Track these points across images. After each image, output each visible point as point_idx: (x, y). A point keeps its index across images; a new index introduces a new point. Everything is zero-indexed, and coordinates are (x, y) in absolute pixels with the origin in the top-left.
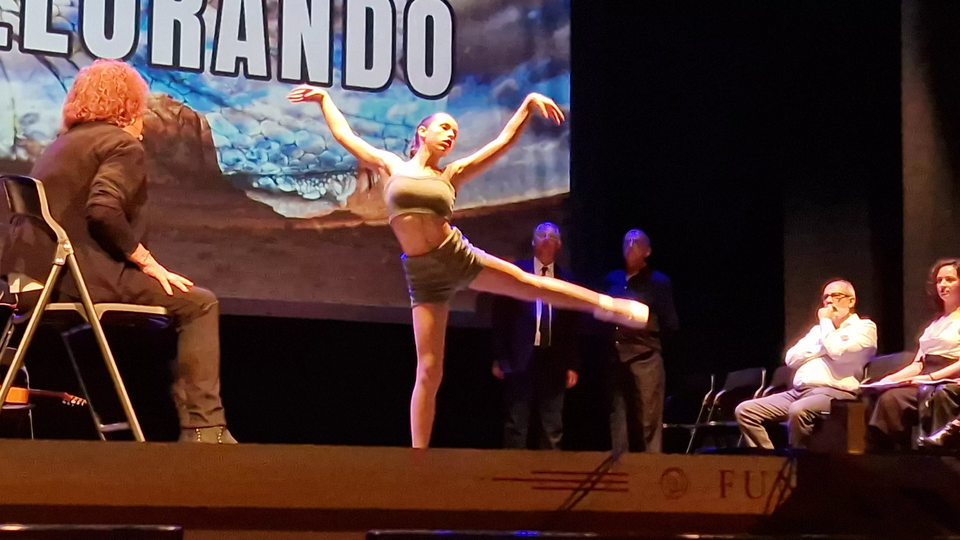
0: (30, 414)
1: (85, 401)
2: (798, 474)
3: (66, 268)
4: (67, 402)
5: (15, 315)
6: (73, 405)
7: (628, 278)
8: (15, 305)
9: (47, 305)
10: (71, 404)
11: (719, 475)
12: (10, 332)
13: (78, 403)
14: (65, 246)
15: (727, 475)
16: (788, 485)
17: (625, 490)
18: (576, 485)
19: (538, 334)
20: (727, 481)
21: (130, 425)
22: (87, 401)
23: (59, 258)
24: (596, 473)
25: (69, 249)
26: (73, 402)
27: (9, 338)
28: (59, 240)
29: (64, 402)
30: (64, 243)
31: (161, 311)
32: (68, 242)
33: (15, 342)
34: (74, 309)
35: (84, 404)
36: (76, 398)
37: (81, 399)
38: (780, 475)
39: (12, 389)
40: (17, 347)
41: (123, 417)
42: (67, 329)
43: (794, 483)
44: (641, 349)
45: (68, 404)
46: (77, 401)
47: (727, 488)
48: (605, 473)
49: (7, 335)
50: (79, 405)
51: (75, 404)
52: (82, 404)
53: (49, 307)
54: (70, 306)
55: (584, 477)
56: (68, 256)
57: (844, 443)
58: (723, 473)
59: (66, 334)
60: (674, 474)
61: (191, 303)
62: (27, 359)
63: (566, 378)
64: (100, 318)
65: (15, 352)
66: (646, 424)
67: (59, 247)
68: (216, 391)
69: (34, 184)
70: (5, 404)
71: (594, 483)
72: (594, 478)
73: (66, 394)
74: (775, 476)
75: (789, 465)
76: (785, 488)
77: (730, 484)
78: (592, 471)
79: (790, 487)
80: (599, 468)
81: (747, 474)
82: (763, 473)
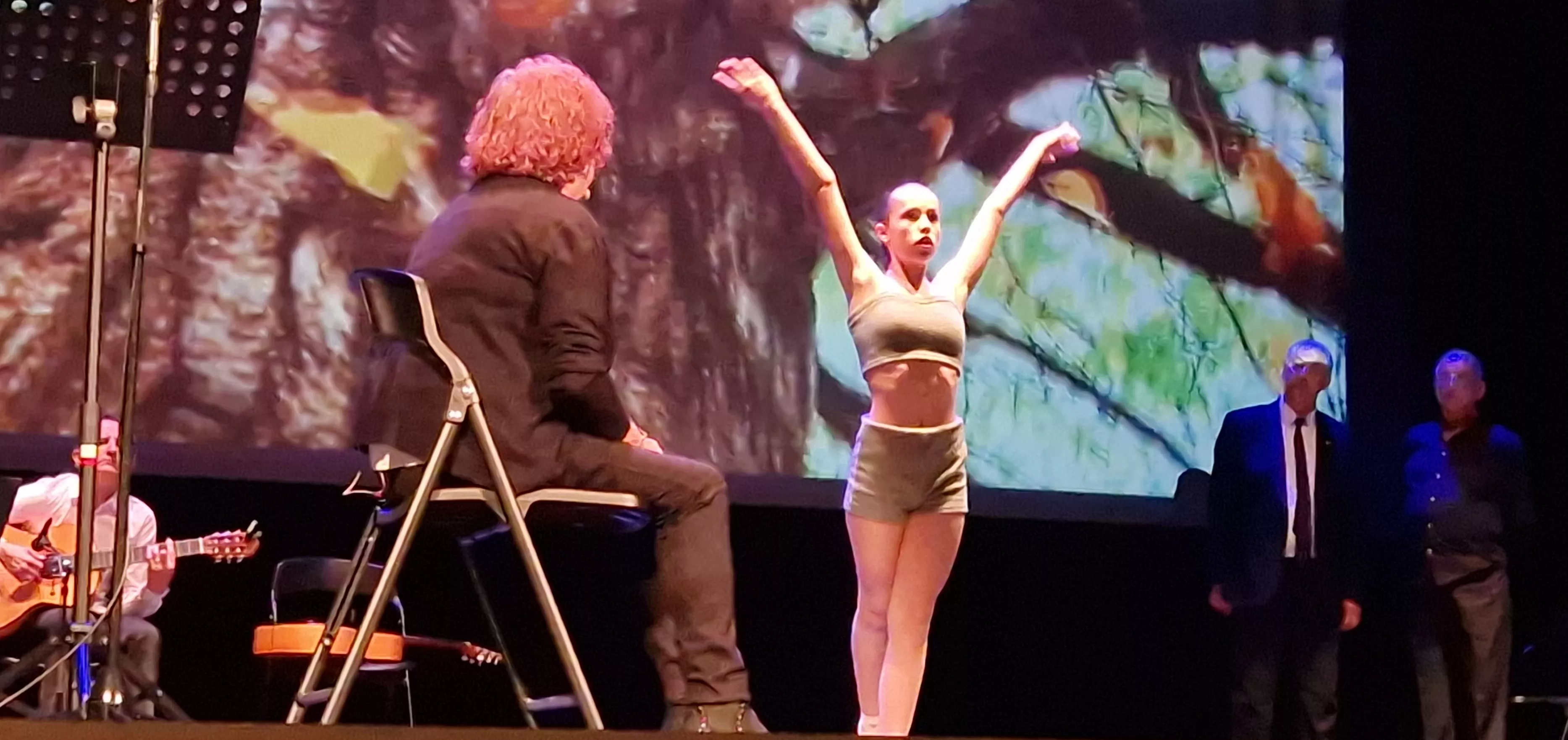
0: (407, 679)
1: (499, 658)
3: (466, 428)
4: (469, 657)
5: (378, 508)
6: (480, 664)
7: (1447, 436)
8: (380, 492)
9: (435, 492)
10: (477, 661)
12: (371, 539)
13: (489, 660)
14: (465, 390)
19: (1291, 537)
21: (576, 698)
22: (503, 657)
23: (455, 410)
25: (472, 394)
26: (480, 658)
27: (370, 548)
28: (455, 379)
29: (465, 658)
30: (462, 384)
31: (629, 500)
32: (470, 382)
33: (381, 554)
34: (482, 498)
35: (499, 662)
36: (486, 651)
37: (493, 654)
39: (376, 635)
40: (384, 562)
41: (566, 687)
42: (468, 534)
44: (1474, 562)
45: (472, 661)
46: (486, 657)
49: (367, 543)
50: (489, 664)
51: (484, 662)
52: (496, 662)
53: (437, 496)
54: (474, 493)
56: (469, 407)
59: (466, 542)
61: (681, 487)
62: (401, 582)
63: (1341, 613)
64: (525, 513)
65: (381, 571)
66: (1480, 697)
67: (455, 390)
68: (729, 639)
69: (411, 283)
70: (365, 661)
73: (468, 644)
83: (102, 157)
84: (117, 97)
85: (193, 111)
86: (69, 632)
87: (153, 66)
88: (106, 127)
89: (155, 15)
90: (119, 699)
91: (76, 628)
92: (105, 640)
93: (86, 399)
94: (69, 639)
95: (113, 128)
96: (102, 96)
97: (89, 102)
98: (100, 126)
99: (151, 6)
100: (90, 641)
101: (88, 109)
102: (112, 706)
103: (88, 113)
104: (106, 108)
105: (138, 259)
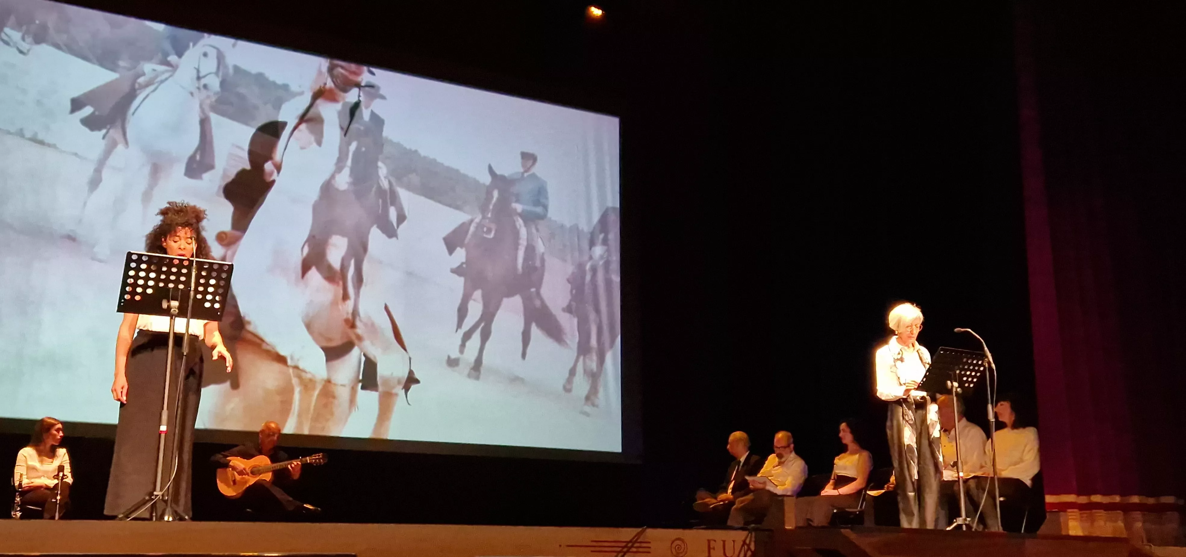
2: (755, 542)
11: (707, 542)
15: (712, 543)
16: (749, 549)
17: (649, 552)
18: (619, 549)
20: (711, 546)
24: (630, 541)
38: (744, 542)
43: (752, 547)
47: (712, 551)
48: (636, 542)
55: (624, 544)
57: (783, 523)
58: (709, 541)
60: (679, 542)
71: (630, 548)
72: (630, 545)
74: (742, 543)
75: (749, 536)
76: (747, 551)
77: (714, 549)
78: (628, 540)
79: (751, 550)
80: (634, 538)
81: (724, 542)
82: (734, 541)
83: (173, 321)
84: (179, 300)
85: (207, 305)
86: (153, 495)
87: (193, 288)
88: (174, 311)
89: (194, 270)
90: (171, 519)
92: (166, 498)
93: (163, 409)
94: (152, 497)
95: (177, 311)
96: (173, 299)
97: (169, 301)
98: (172, 310)
99: (192, 268)
100: (161, 498)
101: (169, 304)
102: (168, 521)
103: (168, 306)
104: (175, 304)
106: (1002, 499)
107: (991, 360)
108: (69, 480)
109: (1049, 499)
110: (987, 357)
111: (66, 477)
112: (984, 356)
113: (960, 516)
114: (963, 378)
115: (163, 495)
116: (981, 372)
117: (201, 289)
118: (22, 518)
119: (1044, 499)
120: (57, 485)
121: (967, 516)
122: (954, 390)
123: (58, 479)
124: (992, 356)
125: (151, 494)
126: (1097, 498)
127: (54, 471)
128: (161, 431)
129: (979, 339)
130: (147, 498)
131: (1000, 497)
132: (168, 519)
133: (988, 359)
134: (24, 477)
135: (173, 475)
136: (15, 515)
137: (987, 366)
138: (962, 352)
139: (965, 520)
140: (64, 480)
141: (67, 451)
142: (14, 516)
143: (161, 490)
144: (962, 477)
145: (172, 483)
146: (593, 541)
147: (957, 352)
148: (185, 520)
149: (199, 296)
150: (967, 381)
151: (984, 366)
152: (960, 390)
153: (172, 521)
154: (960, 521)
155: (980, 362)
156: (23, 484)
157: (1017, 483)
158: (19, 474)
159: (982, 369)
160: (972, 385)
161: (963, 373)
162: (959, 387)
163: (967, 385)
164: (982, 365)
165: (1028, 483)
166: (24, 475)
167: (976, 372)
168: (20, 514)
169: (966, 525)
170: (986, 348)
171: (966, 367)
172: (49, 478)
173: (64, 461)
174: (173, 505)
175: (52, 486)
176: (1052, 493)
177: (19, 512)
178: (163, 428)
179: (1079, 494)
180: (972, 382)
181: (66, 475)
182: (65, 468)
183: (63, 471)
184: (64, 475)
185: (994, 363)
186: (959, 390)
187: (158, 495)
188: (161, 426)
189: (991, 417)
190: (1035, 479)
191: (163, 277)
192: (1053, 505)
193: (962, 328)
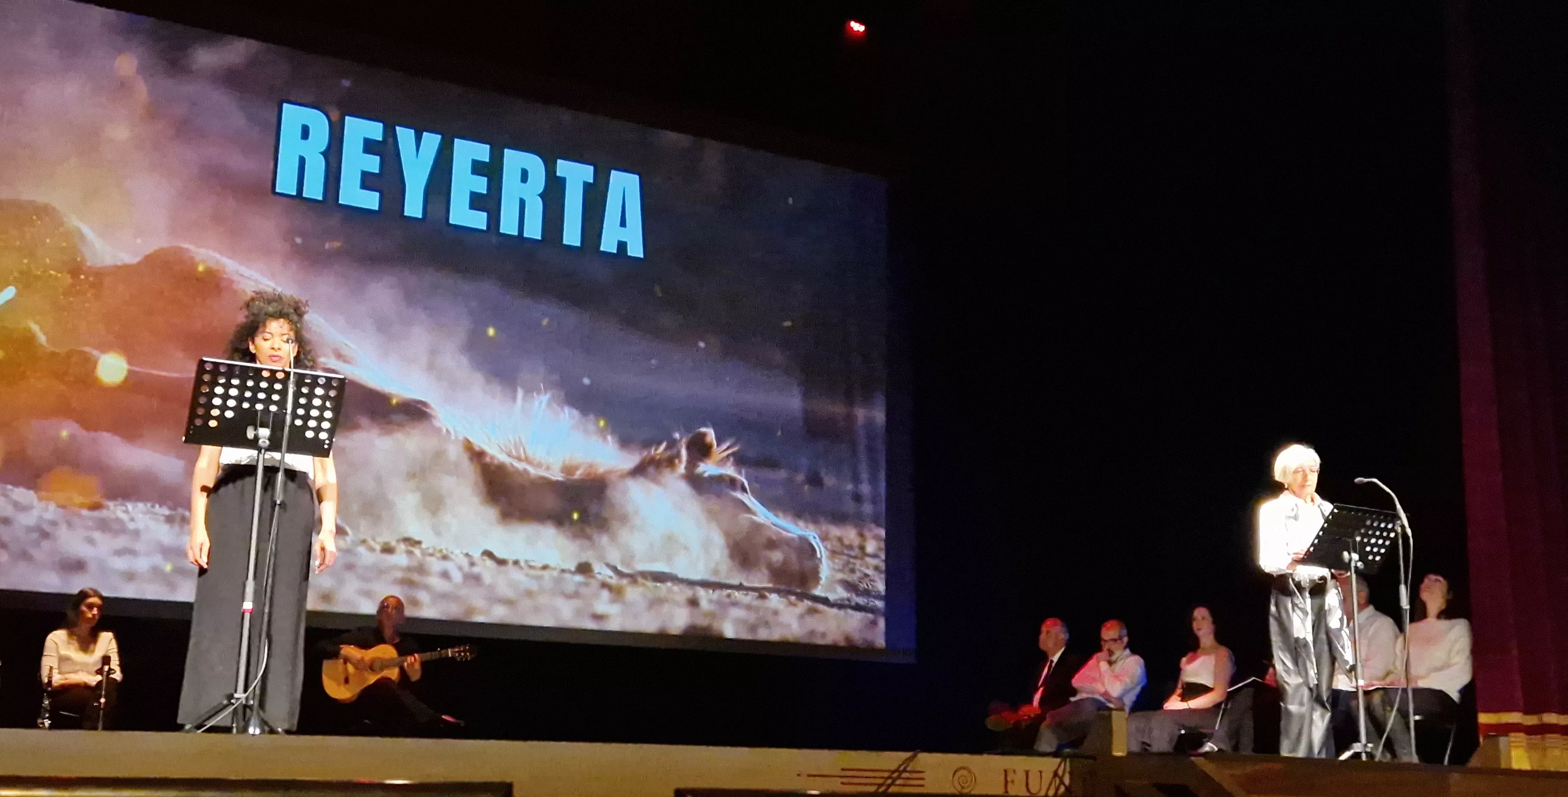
2: (1071, 773)
11: (1002, 774)
15: (1010, 774)
16: (1062, 782)
17: (922, 786)
18: (880, 781)
20: (1009, 779)
24: (896, 770)
38: (1056, 774)
43: (1067, 780)
47: (1010, 785)
48: (905, 771)
55: (886, 775)
58: (1006, 771)
60: (964, 772)
71: (895, 780)
72: (896, 775)
74: (1051, 775)
75: (1063, 765)
76: (1059, 786)
77: (1013, 781)
78: (893, 768)
79: (1064, 785)
80: (900, 766)
81: (1027, 773)
82: (1041, 772)
84: (270, 427)
85: (310, 434)
87: (289, 411)
88: (264, 442)
89: (292, 386)
90: (258, 731)
91: (236, 696)
92: (252, 702)
93: (247, 579)
94: (233, 701)
95: (268, 442)
96: (262, 426)
97: (256, 429)
98: (260, 441)
99: (289, 382)
100: (244, 702)
101: (255, 432)
102: (253, 735)
103: (255, 435)
104: (264, 433)
105: (277, 508)
106: (1417, 718)
107: (1406, 523)
108: (118, 676)
109: (1484, 718)
110: (1400, 518)
111: (113, 672)
112: (1396, 517)
113: (1357, 740)
114: (1365, 547)
115: (247, 699)
116: (1390, 539)
117: (301, 412)
118: (51, 727)
119: (1476, 718)
120: (100, 683)
121: (1368, 741)
122: (1353, 564)
123: (102, 674)
124: (1408, 517)
125: (231, 697)
126: (1551, 718)
127: (95, 664)
128: (244, 610)
129: (1388, 494)
130: (225, 702)
131: (1415, 714)
132: (254, 732)
133: (1402, 521)
134: (55, 671)
135: (260, 671)
136: (43, 723)
137: (1399, 530)
138: (1365, 512)
139: (1365, 746)
140: (112, 676)
141: (114, 635)
142: (41, 726)
143: (245, 691)
144: (1362, 687)
145: (259, 683)
146: (843, 770)
147: (1358, 511)
148: (276, 733)
149: (299, 422)
150: (1371, 552)
151: (1396, 532)
152: (1361, 565)
153: (260, 734)
154: (1357, 747)
155: (1390, 526)
156: (53, 682)
157: (1441, 696)
158: (48, 667)
159: (1392, 535)
160: (1378, 558)
161: (1366, 540)
162: (1360, 560)
163: (1371, 557)
164: (1393, 530)
165: (1455, 696)
166: (55, 669)
167: (1385, 539)
168: (50, 722)
169: (1366, 753)
170: (1399, 506)
171: (1370, 532)
172: (89, 673)
173: (111, 649)
174: (261, 712)
175: (94, 683)
176: (1488, 710)
177: (47, 720)
178: (248, 605)
179: (1527, 712)
180: (1378, 553)
181: (113, 670)
182: (112, 659)
183: (109, 664)
184: (110, 669)
185: (1410, 527)
186: (1359, 564)
187: (239, 699)
188: (244, 603)
189: (1405, 603)
190: (1465, 691)
191: (248, 394)
192: (1490, 727)
193: (1365, 478)
